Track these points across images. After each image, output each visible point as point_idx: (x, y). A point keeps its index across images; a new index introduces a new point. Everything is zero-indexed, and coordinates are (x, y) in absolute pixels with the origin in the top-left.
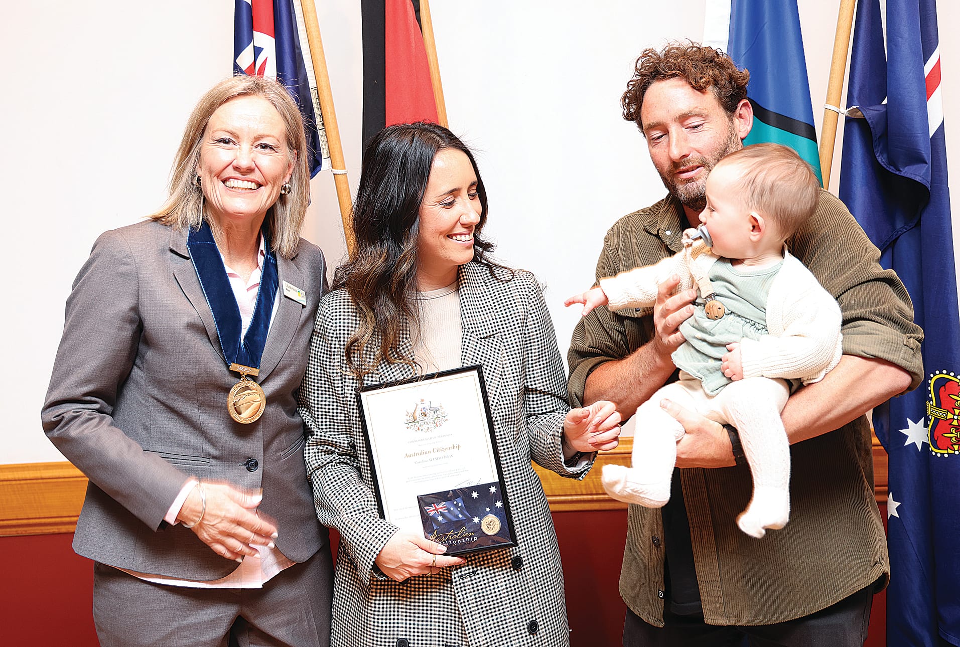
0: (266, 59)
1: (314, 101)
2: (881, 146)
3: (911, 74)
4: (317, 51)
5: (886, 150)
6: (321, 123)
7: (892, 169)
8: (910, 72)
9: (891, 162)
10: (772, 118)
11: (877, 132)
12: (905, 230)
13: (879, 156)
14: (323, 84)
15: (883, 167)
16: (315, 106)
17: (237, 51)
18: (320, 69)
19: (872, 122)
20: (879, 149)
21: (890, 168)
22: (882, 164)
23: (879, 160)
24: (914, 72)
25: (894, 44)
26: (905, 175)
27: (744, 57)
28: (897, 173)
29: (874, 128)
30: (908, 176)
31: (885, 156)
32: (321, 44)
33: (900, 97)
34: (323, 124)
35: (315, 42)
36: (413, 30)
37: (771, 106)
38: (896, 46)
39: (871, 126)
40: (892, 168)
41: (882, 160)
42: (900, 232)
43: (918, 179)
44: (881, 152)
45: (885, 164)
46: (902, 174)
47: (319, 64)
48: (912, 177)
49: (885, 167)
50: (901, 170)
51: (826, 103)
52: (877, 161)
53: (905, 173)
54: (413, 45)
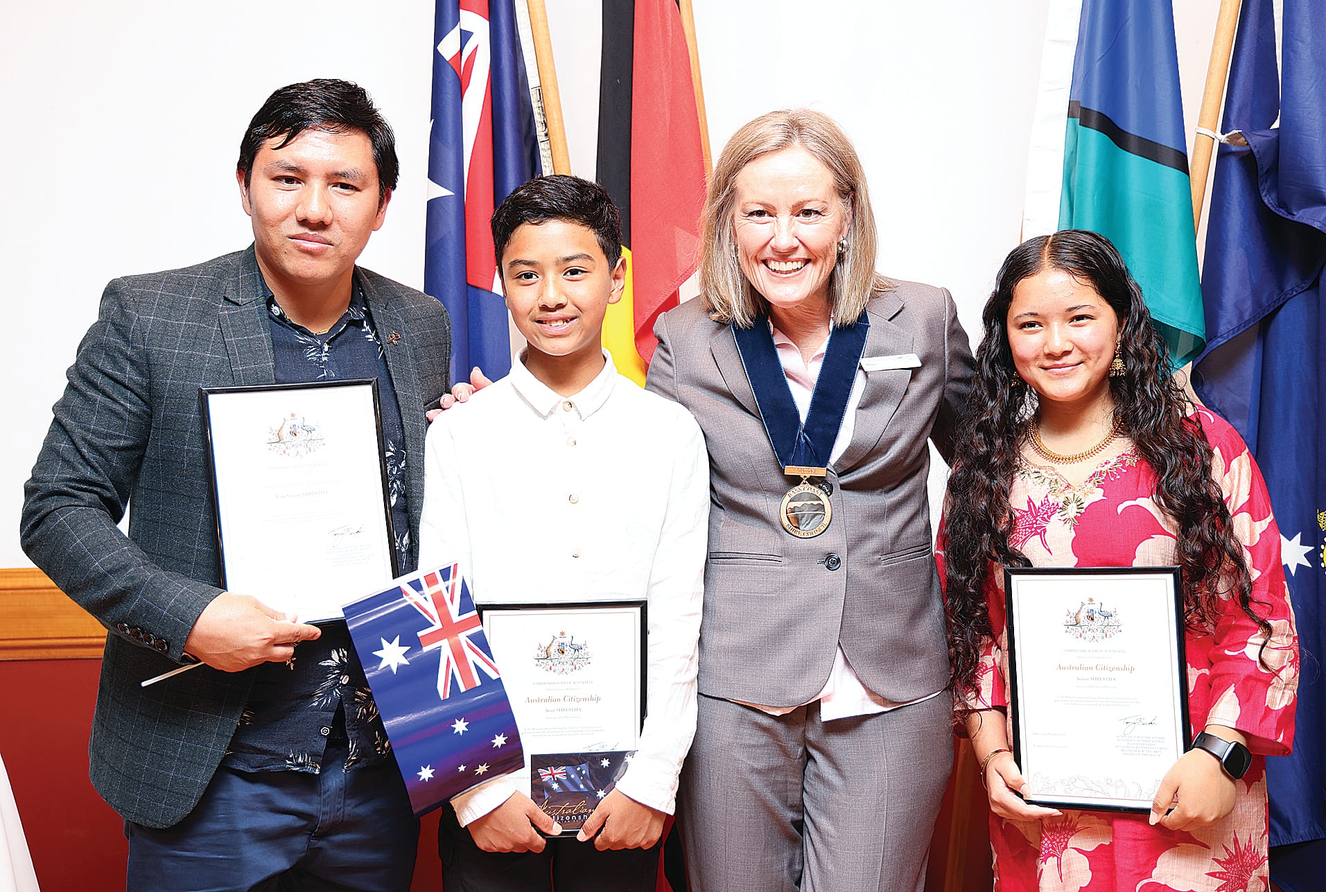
0: (476, 48)
1: (535, 105)
2: (1269, 183)
3: (1312, 90)
4: (541, 38)
5: (1275, 187)
6: (543, 134)
7: (1282, 213)
8: (1311, 87)
9: (1282, 204)
10: (1133, 143)
11: (1264, 163)
12: (1295, 293)
13: (1266, 195)
14: (548, 82)
15: (1271, 210)
16: (536, 111)
17: (439, 36)
18: (545, 62)
19: (1258, 151)
20: (1266, 187)
21: (1280, 212)
22: (1270, 206)
23: (1266, 201)
24: (1316, 88)
25: (1292, 50)
26: (1300, 221)
27: (1099, 62)
28: (1289, 217)
29: (1260, 159)
30: (1303, 221)
31: (1273, 195)
32: (548, 30)
33: (1297, 119)
34: (546, 135)
35: (540, 26)
36: (670, 15)
37: (1132, 126)
38: (1294, 53)
39: (1257, 157)
40: (1282, 211)
41: (1269, 201)
42: (1289, 296)
43: (1316, 225)
44: (1267, 191)
45: (1273, 206)
46: (1296, 219)
47: (544, 55)
48: (1309, 222)
49: (1273, 209)
50: (1295, 213)
51: (1199, 126)
52: (1264, 202)
53: (1299, 218)
54: (670, 34)
